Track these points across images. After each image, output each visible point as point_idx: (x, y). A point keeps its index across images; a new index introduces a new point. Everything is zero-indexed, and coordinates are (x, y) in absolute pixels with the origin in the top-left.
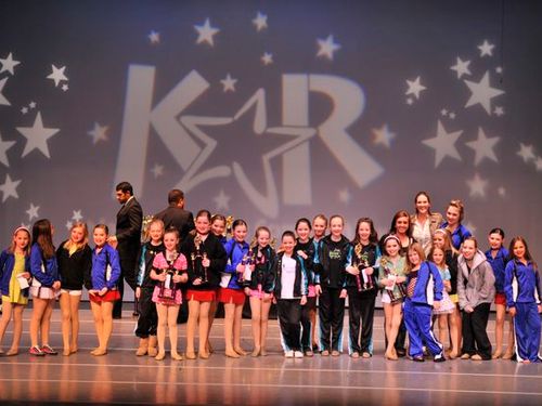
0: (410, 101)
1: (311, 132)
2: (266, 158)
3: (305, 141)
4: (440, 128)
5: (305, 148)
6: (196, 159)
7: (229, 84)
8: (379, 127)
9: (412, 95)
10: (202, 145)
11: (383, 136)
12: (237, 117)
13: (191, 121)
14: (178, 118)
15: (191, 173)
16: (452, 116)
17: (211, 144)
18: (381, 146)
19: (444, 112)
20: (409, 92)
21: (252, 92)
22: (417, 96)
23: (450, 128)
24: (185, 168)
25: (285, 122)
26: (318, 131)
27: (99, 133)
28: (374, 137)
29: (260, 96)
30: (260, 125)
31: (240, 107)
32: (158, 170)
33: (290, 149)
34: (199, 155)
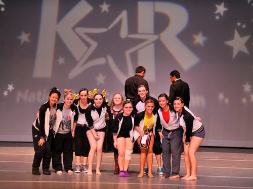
0: (217, 18)
1: (155, 37)
2: (128, 53)
3: (151, 43)
4: (236, 34)
5: (152, 47)
6: (85, 53)
7: (105, 7)
8: (197, 33)
9: (219, 14)
10: (89, 45)
11: (200, 39)
12: (110, 28)
13: (82, 31)
14: (74, 28)
15: (82, 62)
16: (244, 26)
17: (94, 45)
18: (198, 45)
19: (239, 24)
20: (217, 12)
21: (119, 13)
22: (222, 14)
23: (242, 34)
24: (78, 59)
25: (139, 31)
26: (160, 37)
27: (24, 37)
28: (194, 39)
29: (124, 15)
30: (124, 33)
31: (112, 22)
32: (61, 61)
33: (143, 47)
34: (87, 51)
